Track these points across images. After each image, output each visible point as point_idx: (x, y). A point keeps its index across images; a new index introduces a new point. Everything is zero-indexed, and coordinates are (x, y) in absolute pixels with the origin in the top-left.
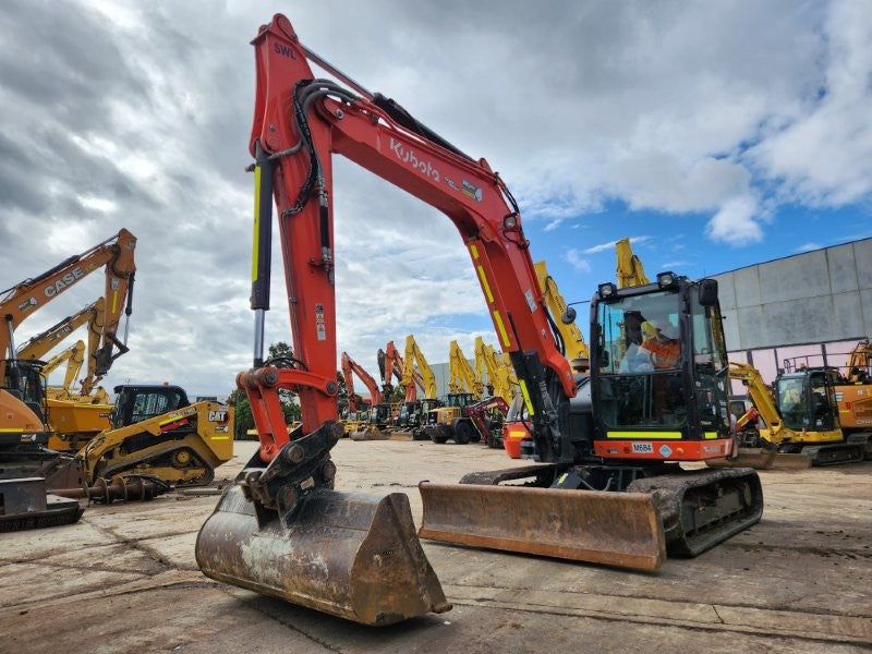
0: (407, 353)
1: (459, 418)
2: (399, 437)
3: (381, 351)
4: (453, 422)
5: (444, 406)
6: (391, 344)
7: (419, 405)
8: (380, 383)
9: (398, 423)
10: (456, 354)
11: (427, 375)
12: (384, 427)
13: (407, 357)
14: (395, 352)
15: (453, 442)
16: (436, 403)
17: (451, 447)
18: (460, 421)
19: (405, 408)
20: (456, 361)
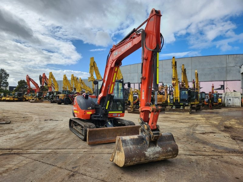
0: (50, 77)
1: (65, 98)
2: (46, 102)
3: (40, 76)
4: (64, 98)
5: (61, 94)
6: (44, 74)
7: (53, 93)
8: (40, 85)
9: (46, 98)
10: (65, 78)
11: (56, 84)
12: (41, 99)
13: (49, 78)
14: (45, 76)
15: (63, 104)
16: (58, 93)
17: (63, 106)
18: (66, 98)
19: (48, 93)
20: (65, 81)
